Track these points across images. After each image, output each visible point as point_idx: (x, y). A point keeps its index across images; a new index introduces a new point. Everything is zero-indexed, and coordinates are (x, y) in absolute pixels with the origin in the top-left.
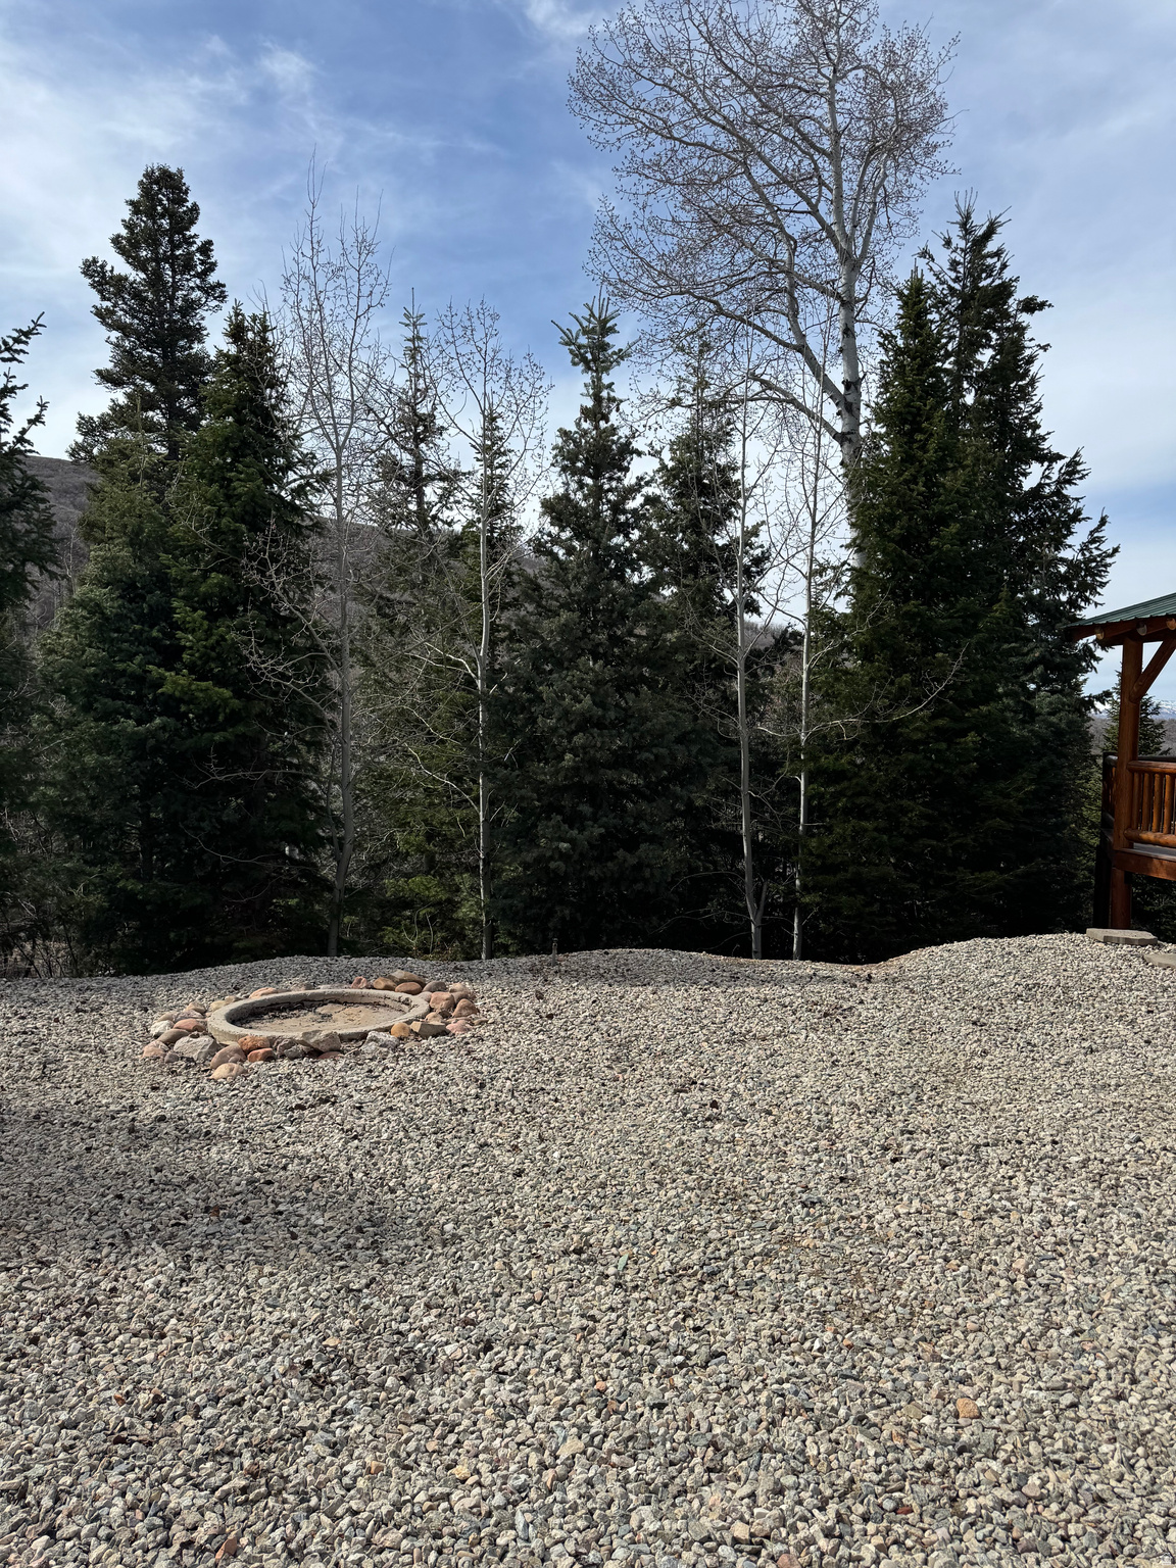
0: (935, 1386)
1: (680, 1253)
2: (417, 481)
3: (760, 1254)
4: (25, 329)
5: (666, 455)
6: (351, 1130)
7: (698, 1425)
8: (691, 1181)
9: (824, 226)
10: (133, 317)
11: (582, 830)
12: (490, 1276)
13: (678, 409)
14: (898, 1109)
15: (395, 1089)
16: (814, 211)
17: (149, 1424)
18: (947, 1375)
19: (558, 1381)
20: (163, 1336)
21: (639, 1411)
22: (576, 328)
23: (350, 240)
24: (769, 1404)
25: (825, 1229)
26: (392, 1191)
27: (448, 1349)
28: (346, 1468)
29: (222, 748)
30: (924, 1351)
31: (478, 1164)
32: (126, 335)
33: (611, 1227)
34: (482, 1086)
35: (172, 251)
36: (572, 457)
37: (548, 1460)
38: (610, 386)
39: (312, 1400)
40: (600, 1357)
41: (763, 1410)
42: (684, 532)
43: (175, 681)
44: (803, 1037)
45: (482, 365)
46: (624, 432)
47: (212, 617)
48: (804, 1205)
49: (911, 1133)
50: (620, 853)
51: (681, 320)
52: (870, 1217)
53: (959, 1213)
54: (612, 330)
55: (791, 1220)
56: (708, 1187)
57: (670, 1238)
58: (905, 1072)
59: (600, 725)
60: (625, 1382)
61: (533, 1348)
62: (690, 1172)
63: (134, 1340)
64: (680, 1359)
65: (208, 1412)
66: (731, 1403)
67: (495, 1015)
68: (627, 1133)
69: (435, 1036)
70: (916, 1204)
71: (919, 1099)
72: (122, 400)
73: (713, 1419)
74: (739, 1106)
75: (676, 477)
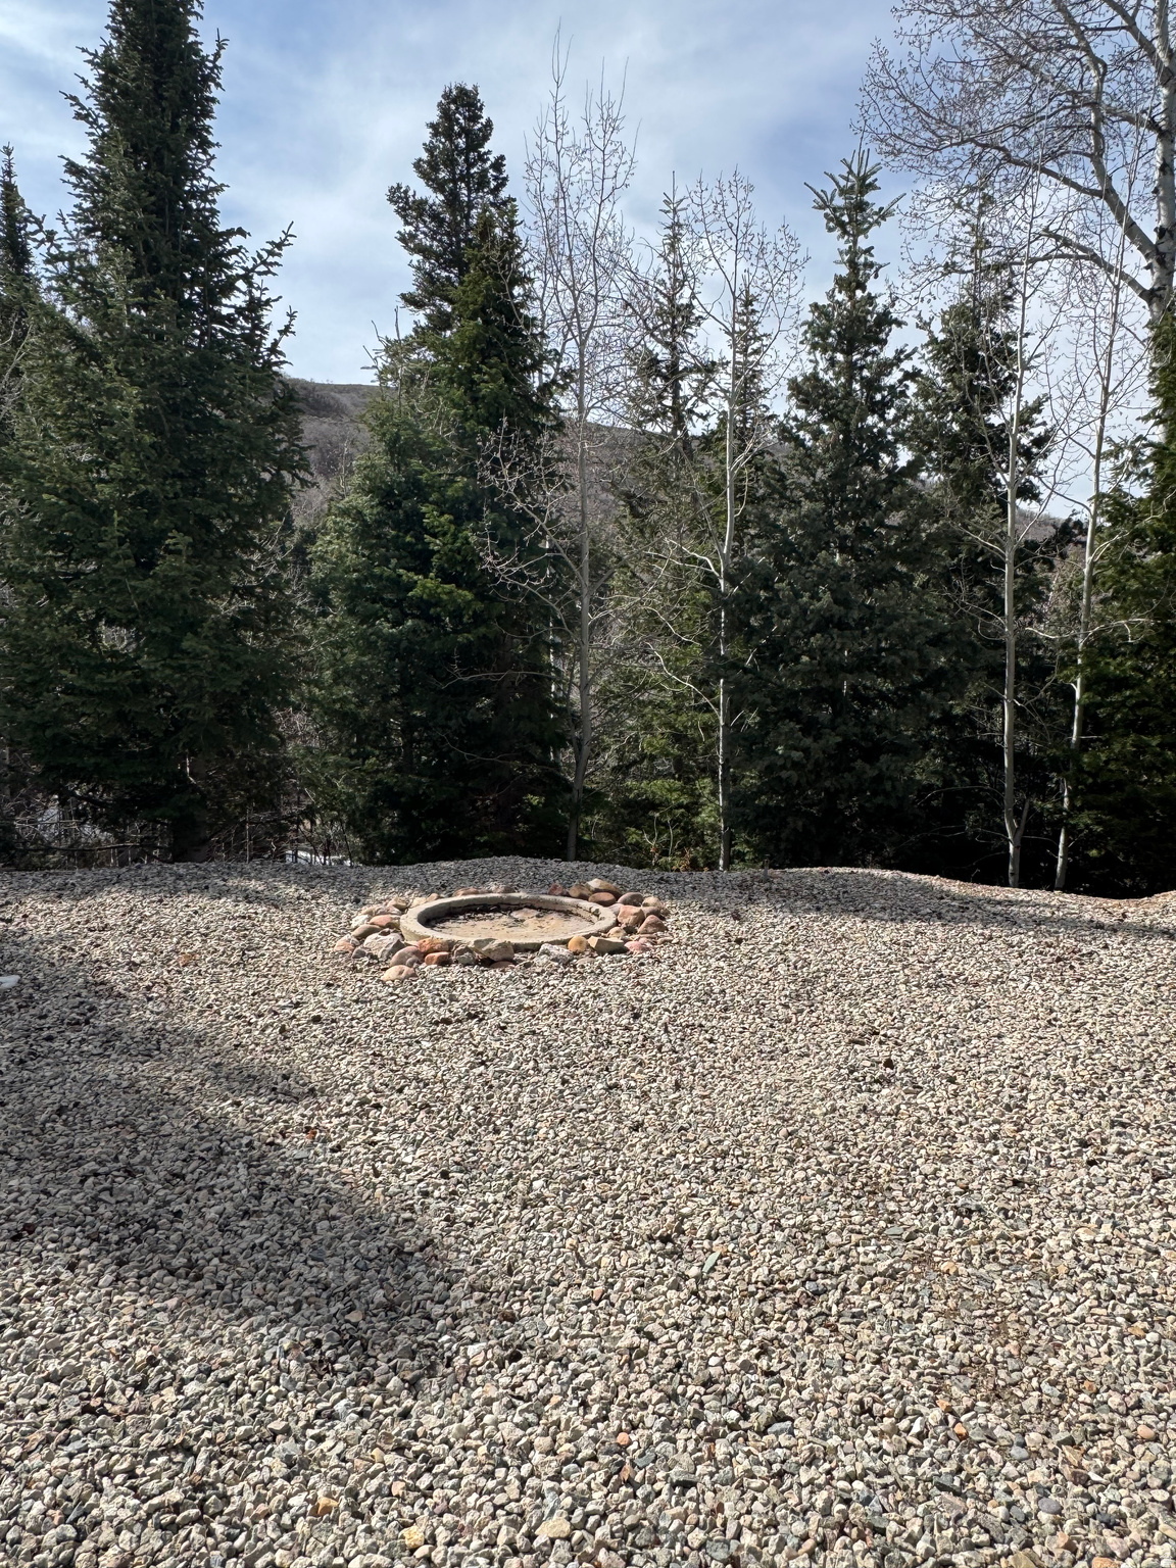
0: (1067, 1526)
1: (786, 1258)
2: (673, 375)
3: (881, 1274)
4: (277, 241)
5: (937, 327)
6: (481, 1053)
7: (724, 1525)
8: (827, 1161)
9: (1145, 44)
10: (433, 239)
11: (816, 739)
12: (557, 1256)
13: (955, 276)
14: (1115, 1090)
15: (546, 1011)
16: (1131, 26)
17: (129, 1392)
18: (1091, 1508)
19: (577, 1422)
20: (198, 1278)
21: (657, 1487)
22: (830, 187)
23: (595, 119)
24: (826, 1512)
25: (975, 1250)
26: (497, 1131)
27: (472, 1349)
28: (291, 1502)
29: (465, 649)
30: (1066, 1461)
31: (598, 1110)
32: (427, 258)
33: (715, 1211)
34: (636, 1016)
35: (468, 169)
36: (823, 333)
37: (520, 1543)
38: (868, 251)
39: (305, 1390)
40: (639, 1393)
41: (814, 1517)
42: (954, 411)
43: (425, 584)
44: (1021, 986)
45: (734, 243)
46: (882, 302)
47: (458, 521)
48: (958, 1213)
49: (1124, 1125)
50: (859, 764)
51: (963, 174)
52: (1039, 1241)
53: (1163, 1252)
54: (872, 186)
55: (935, 1230)
56: (845, 1172)
57: (779, 1236)
58: (1137, 1040)
59: (842, 625)
60: (656, 1437)
61: (566, 1366)
62: (830, 1150)
63: (168, 1279)
64: (733, 1415)
65: (191, 1389)
66: (776, 1500)
67: (684, 935)
68: (777, 1089)
69: (611, 953)
70: (1106, 1229)
71: (1147, 1079)
72: (424, 322)
73: (746, 1520)
74: (920, 1068)
75: (947, 350)
